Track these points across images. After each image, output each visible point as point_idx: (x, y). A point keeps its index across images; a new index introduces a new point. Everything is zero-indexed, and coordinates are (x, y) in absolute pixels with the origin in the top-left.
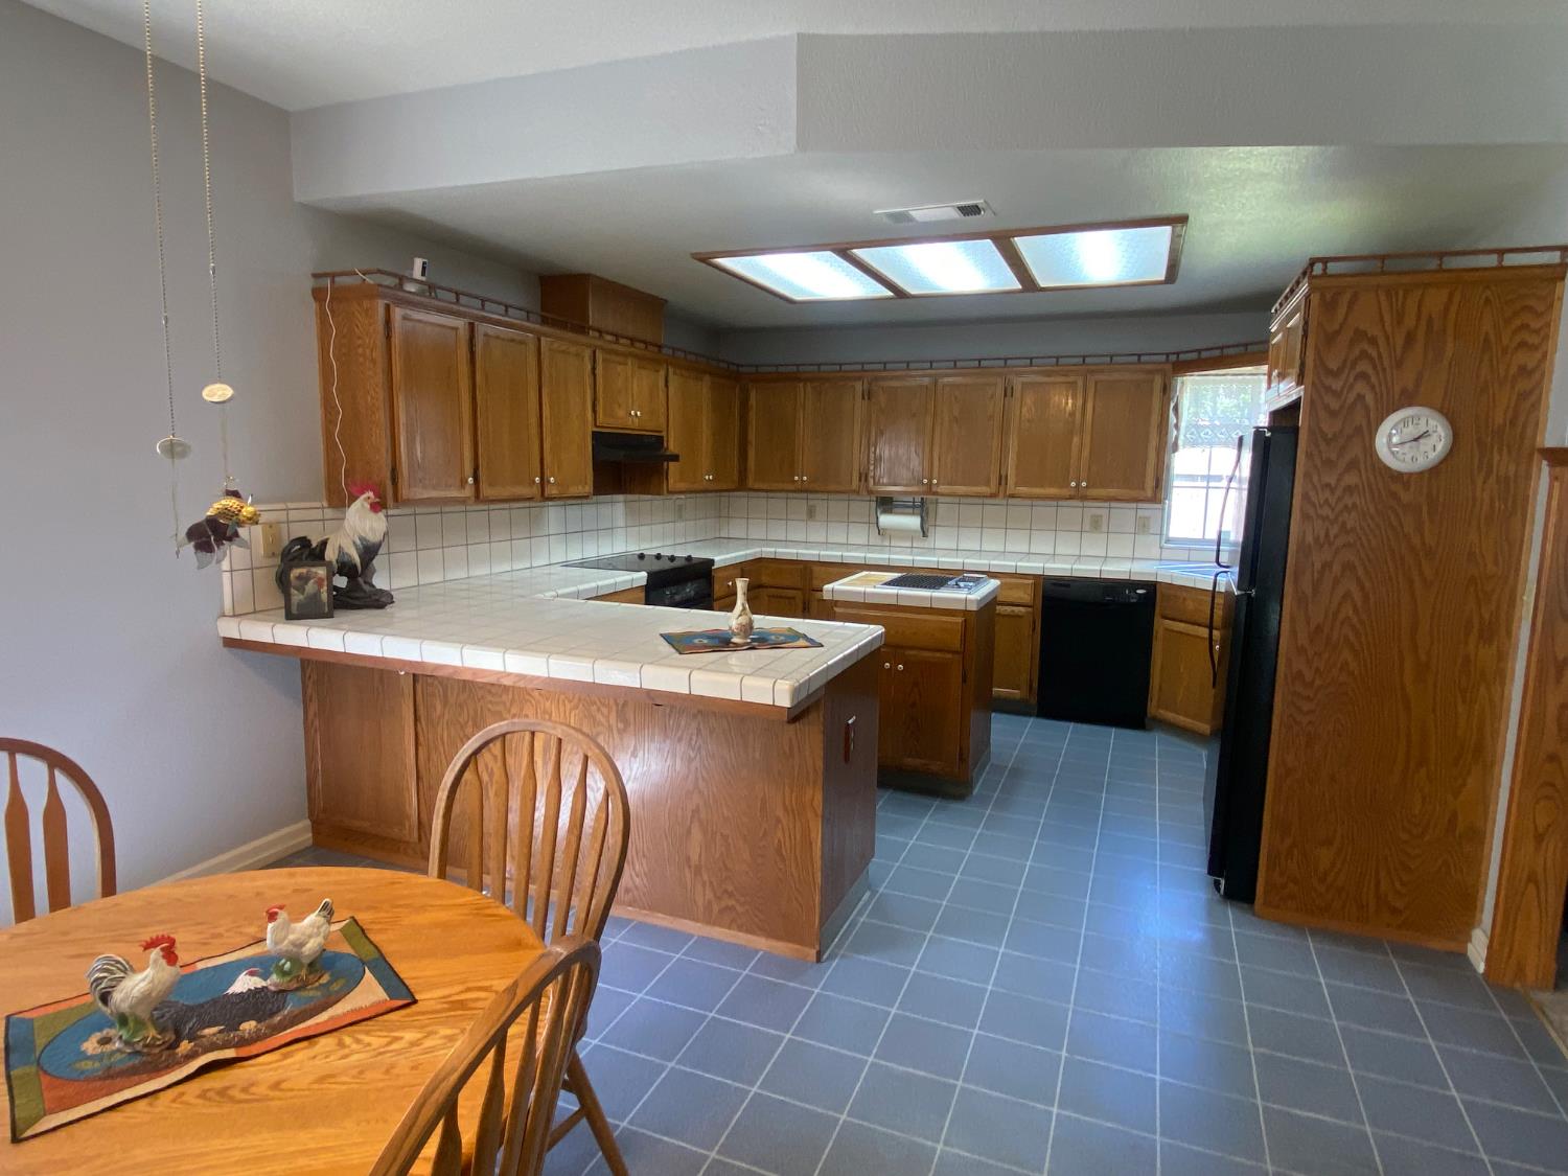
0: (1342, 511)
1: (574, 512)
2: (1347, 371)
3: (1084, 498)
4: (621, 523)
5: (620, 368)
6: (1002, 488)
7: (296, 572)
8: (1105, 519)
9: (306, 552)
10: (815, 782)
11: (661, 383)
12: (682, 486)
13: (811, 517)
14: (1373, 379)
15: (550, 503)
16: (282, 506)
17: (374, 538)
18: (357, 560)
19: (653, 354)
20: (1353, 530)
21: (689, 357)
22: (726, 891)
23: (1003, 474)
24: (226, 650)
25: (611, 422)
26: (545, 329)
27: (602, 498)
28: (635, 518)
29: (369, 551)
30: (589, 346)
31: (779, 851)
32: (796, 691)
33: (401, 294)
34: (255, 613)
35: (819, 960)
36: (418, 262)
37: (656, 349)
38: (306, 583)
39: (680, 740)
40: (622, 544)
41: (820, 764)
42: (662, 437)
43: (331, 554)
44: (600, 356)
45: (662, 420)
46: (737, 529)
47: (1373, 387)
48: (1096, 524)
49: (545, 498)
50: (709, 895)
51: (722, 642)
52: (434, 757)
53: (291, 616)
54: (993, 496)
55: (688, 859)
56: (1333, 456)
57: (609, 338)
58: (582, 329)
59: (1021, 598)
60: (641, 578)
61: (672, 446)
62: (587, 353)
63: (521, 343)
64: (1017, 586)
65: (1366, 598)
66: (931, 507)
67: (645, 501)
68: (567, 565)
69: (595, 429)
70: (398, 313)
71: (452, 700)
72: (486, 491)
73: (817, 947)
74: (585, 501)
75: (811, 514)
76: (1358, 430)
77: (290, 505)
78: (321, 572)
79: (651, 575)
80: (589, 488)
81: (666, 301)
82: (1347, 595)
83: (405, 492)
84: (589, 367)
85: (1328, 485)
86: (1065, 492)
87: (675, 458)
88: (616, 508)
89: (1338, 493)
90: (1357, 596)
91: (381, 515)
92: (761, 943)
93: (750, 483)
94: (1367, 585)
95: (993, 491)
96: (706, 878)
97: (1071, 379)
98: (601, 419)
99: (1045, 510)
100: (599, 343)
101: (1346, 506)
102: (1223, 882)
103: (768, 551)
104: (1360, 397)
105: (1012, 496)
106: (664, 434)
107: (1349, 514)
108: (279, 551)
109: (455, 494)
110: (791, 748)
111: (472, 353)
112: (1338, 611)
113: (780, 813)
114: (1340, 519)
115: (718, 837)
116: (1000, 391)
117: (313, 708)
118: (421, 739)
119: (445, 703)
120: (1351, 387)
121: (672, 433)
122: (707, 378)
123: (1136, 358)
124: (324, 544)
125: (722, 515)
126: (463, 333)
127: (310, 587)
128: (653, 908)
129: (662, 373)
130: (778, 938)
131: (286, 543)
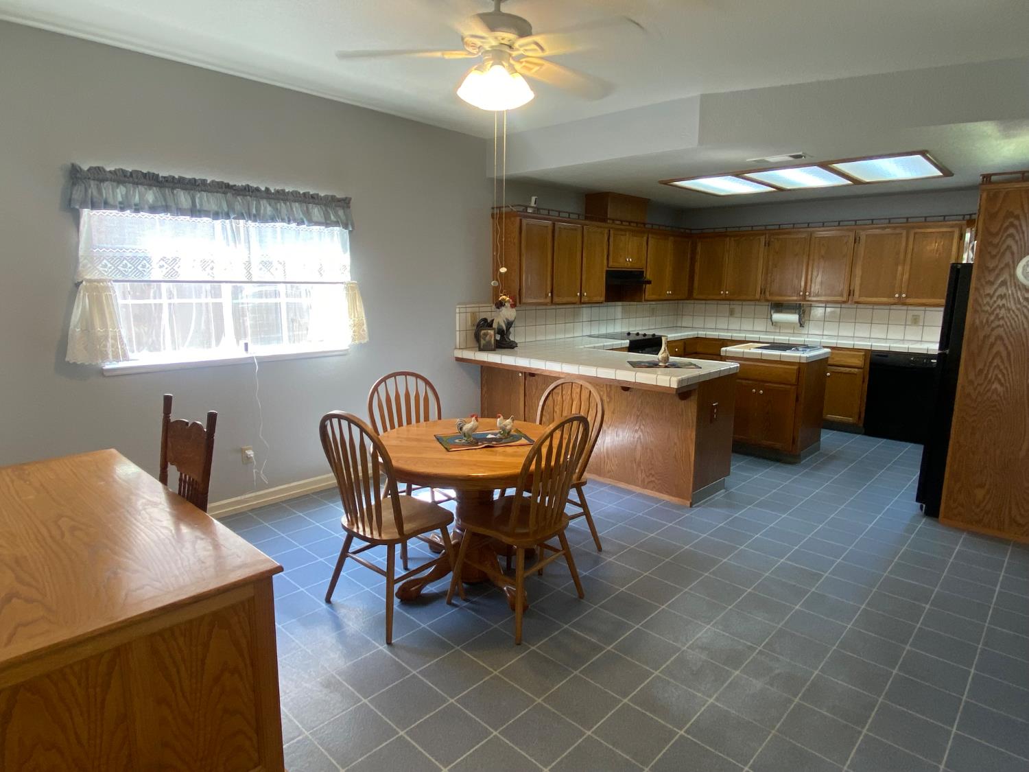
0: (996, 308)
1: (595, 310)
2: (1001, 234)
3: (904, 304)
4: (620, 316)
5: (623, 238)
6: (850, 298)
7: (483, 332)
8: (922, 317)
9: (485, 323)
10: (692, 426)
11: (645, 243)
12: (654, 297)
13: (731, 315)
14: (1017, 238)
15: (584, 306)
16: (477, 305)
17: (511, 319)
18: (505, 328)
19: (641, 228)
20: (1003, 318)
21: (661, 228)
22: (651, 474)
23: (852, 288)
24: (455, 362)
25: (616, 265)
26: (587, 222)
27: (610, 303)
28: (626, 315)
29: (509, 324)
30: (606, 228)
31: (675, 457)
32: (680, 382)
33: (525, 214)
34: (466, 348)
35: (691, 506)
36: (533, 199)
37: (642, 225)
38: (486, 336)
39: (634, 407)
40: (619, 328)
41: (695, 420)
42: (643, 272)
43: (495, 325)
44: (612, 232)
45: (644, 262)
46: (686, 321)
47: (1017, 242)
48: (915, 321)
49: (581, 303)
50: (644, 476)
51: (654, 365)
52: (531, 411)
53: (481, 350)
54: (844, 302)
55: (635, 460)
56: (992, 279)
57: (618, 222)
58: (604, 220)
59: (856, 364)
60: (626, 343)
61: (648, 276)
62: (606, 231)
63: (576, 230)
64: (853, 356)
65: (1009, 354)
66: (807, 309)
67: (633, 305)
68: (590, 336)
69: (608, 269)
70: (525, 221)
71: (539, 387)
72: (556, 299)
73: (691, 501)
74: (601, 305)
76: (1007, 265)
77: (481, 305)
78: (491, 332)
79: (631, 342)
80: (603, 299)
81: (649, 200)
82: (998, 353)
83: (524, 300)
84: (606, 239)
85: (988, 294)
86: (891, 300)
87: (649, 282)
88: (617, 309)
89: (995, 298)
90: (1004, 354)
91: (514, 309)
92: (666, 497)
93: (695, 295)
94: (1010, 348)
95: (844, 299)
96: (642, 468)
97: (898, 231)
98: (611, 264)
99: (881, 313)
100: (613, 226)
101: (998, 306)
102: (924, 506)
103: (702, 334)
104: (1009, 247)
105: (858, 303)
106: (644, 270)
107: (1000, 310)
108: (476, 324)
109: (542, 300)
110: (682, 411)
111: (553, 236)
112: (991, 362)
113: (676, 440)
114: (995, 313)
115: (648, 450)
116: (852, 240)
117: (485, 389)
118: (526, 403)
119: (536, 389)
120: (1004, 241)
121: (649, 270)
122: (671, 238)
123: (942, 218)
124: (493, 320)
125: (678, 314)
126: (550, 228)
127: (488, 338)
128: (620, 480)
129: (645, 238)
130: (674, 496)
131: (478, 321)
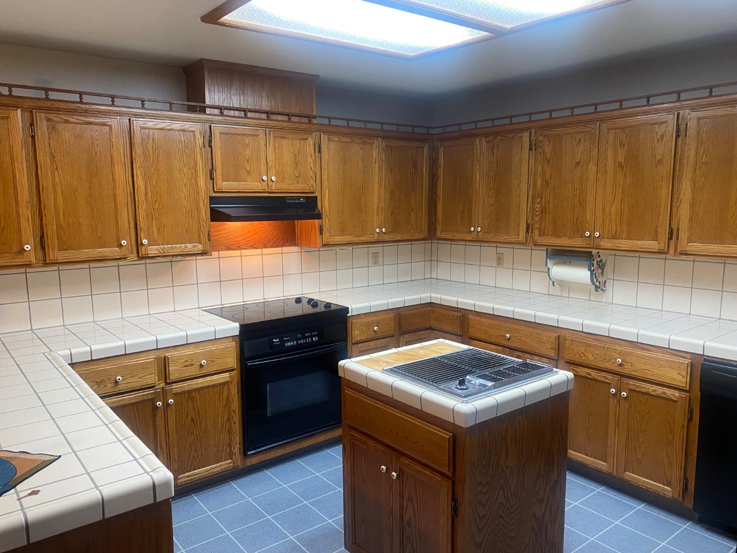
5: (248, 139)
6: (672, 243)
11: (311, 149)
13: (499, 264)
19: (297, 125)
23: (674, 227)
30: (204, 122)
37: (305, 120)
44: (217, 129)
45: (314, 181)
57: (234, 113)
59: (674, 380)
60: (231, 328)
61: (327, 204)
66: (602, 262)
69: (214, 195)
75: (500, 260)
79: (246, 326)
93: (439, 233)
95: (662, 246)
98: (221, 186)
100: (219, 119)
105: (684, 253)
106: (317, 195)
116: (671, 130)
121: (327, 193)
125: (433, 259)
129: (312, 141)
